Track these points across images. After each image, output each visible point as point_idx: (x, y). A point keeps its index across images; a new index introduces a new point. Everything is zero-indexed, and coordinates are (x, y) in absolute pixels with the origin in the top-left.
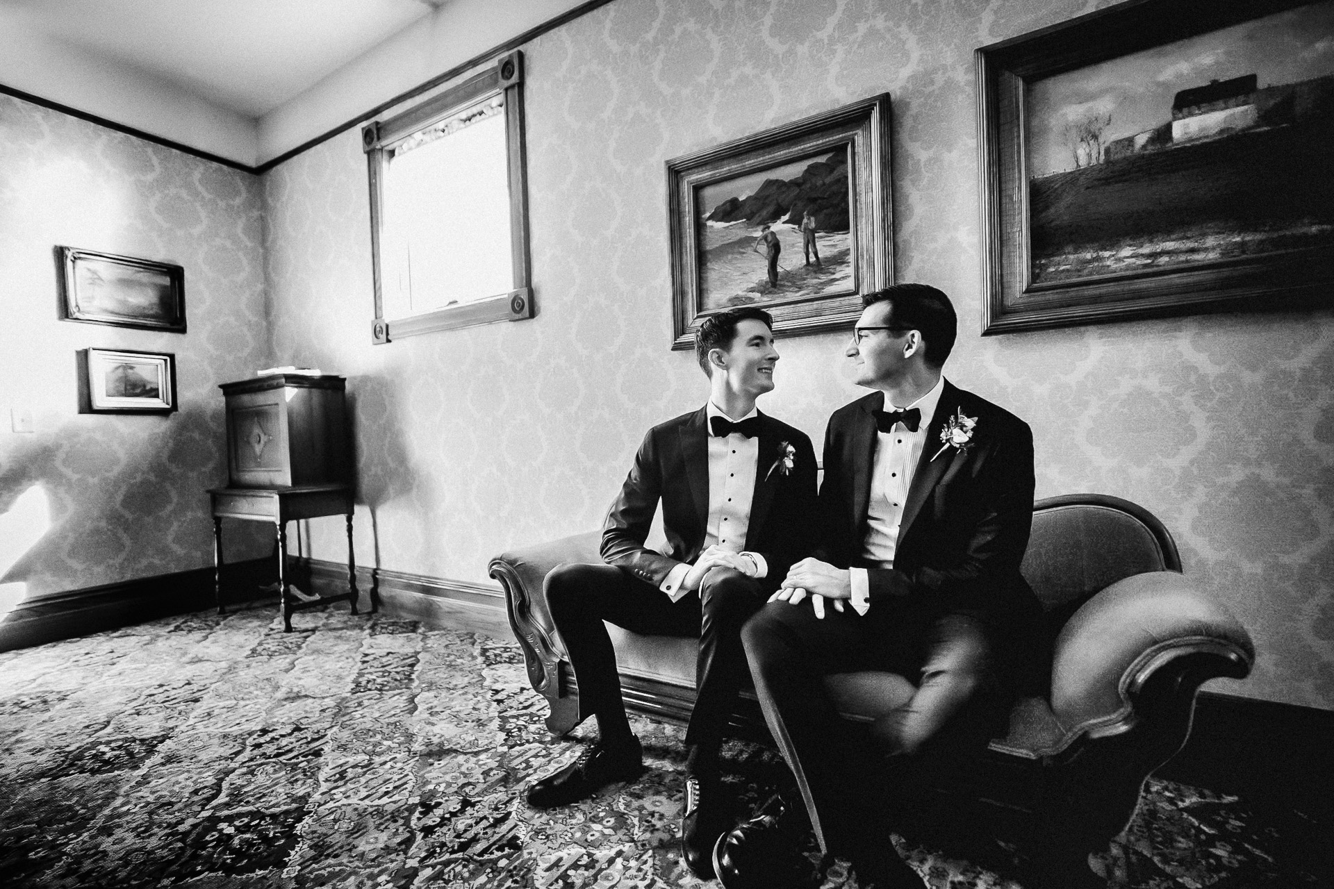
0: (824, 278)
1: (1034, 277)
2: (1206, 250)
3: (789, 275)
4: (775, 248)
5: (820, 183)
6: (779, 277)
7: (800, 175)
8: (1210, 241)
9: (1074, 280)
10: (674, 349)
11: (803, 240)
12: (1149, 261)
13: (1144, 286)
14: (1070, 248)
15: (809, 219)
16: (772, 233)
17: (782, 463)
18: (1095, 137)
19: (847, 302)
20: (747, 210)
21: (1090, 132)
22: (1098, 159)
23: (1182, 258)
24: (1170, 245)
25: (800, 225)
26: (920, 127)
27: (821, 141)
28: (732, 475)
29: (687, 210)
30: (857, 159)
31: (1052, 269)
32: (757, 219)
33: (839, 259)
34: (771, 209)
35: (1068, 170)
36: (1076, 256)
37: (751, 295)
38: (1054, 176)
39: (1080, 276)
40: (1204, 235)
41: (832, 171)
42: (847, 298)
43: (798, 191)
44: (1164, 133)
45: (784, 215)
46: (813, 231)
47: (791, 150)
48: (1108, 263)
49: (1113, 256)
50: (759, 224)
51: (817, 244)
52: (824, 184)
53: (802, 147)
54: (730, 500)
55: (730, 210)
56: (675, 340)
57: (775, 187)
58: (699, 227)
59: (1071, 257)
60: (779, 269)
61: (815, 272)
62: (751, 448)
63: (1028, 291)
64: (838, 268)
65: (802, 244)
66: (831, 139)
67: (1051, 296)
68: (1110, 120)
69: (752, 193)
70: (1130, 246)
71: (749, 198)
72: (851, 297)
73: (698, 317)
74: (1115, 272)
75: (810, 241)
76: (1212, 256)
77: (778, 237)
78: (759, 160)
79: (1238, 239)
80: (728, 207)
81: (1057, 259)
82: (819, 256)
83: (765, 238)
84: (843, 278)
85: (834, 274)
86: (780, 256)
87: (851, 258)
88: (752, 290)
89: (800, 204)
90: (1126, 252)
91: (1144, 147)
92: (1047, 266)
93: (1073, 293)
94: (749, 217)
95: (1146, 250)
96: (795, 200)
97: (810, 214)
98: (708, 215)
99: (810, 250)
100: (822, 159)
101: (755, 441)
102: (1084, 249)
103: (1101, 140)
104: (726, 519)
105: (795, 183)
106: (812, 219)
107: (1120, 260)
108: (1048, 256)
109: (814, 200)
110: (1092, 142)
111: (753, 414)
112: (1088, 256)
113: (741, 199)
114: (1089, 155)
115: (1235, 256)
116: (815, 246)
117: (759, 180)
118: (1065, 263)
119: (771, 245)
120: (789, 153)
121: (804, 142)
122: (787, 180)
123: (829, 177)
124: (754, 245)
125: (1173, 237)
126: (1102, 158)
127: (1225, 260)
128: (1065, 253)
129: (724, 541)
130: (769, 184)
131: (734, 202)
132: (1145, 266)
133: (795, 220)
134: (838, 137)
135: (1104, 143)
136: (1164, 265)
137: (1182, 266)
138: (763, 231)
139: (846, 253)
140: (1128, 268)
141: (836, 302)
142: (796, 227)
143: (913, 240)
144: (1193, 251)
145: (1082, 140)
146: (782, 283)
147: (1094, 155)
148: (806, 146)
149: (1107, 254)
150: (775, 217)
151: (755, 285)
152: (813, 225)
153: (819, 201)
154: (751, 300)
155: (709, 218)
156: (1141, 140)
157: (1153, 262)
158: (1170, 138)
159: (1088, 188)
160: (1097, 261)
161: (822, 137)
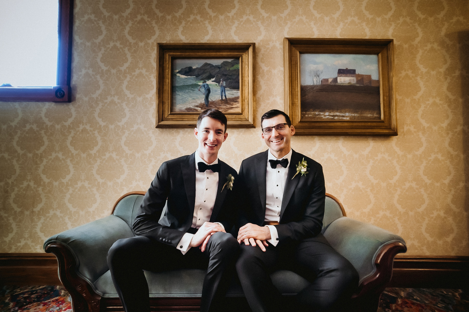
0: (229, 106)
1: (302, 118)
2: (346, 117)
3: (213, 103)
4: (208, 91)
5: (228, 69)
6: (209, 103)
7: (220, 64)
8: (347, 114)
9: (313, 120)
10: (157, 127)
11: (220, 90)
12: (333, 118)
13: (333, 125)
14: (311, 110)
15: (223, 82)
16: (207, 84)
17: (228, 184)
18: (318, 76)
19: (238, 117)
20: (196, 73)
21: (317, 74)
22: (319, 83)
23: (341, 118)
24: (338, 114)
25: (219, 84)
26: (265, 58)
27: (229, 53)
28: (207, 189)
29: (167, 66)
30: (243, 63)
31: (307, 116)
32: (200, 77)
33: (235, 100)
34: (207, 74)
35: (311, 85)
36: (313, 112)
37: (197, 108)
38: (307, 86)
39: (315, 119)
40: (346, 112)
41: (233, 66)
42: (238, 115)
43: (219, 70)
44: (335, 80)
45: (213, 78)
46: (225, 87)
47: (217, 53)
48: (322, 116)
49: (323, 114)
50: (202, 80)
51: (226, 92)
52: (229, 70)
53: (222, 53)
54: (205, 201)
55: (188, 71)
56: (158, 123)
57: (209, 66)
58: (173, 75)
59: (312, 113)
60: (209, 100)
61: (225, 103)
62: (215, 177)
63: (300, 122)
64: (234, 103)
65: (220, 91)
66: (233, 53)
67: (306, 124)
68: (322, 72)
69: (199, 67)
70: (328, 112)
71: (197, 68)
72: (239, 115)
73: (170, 114)
74: (324, 119)
75: (223, 91)
76: (348, 119)
77: (209, 86)
78: (203, 54)
79: (353, 115)
80: (187, 70)
81: (308, 112)
82: (227, 97)
83: (204, 86)
84: (236, 107)
85: (232, 105)
86: (210, 94)
87: (240, 100)
88: (197, 106)
89: (219, 75)
90: (327, 114)
91: (331, 82)
92: (305, 114)
93: (313, 124)
94: (197, 76)
95: (332, 114)
96: (217, 73)
97: (223, 80)
98: (177, 71)
99: (223, 94)
100: (230, 60)
101: (217, 174)
102: (316, 111)
103: (320, 77)
104: (201, 209)
105: (218, 67)
106: (224, 82)
107: (325, 116)
108: (306, 111)
109: (225, 75)
110: (317, 77)
111: (216, 162)
112: (317, 113)
113: (193, 68)
114: (317, 81)
115: (353, 120)
116: (225, 93)
117: (203, 62)
118: (310, 114)
119: (206, 89)
120: (216, 54)
121: (223, 52)
122: (214, 65)
123: (231, 68)
124: (199, 88)
125: (339, 111)
126: (320, 83)
127: (351, 120)
128: (310, 111)
129: (199, 219)
130: (206, 64)
131: (190, 69)
132: (332, 119)
133: (217, 81)
134: (236, 53)
135: (321, 78)
136: (336, 119)
137: (340, 120)
138: (203, 83)
139: (238, 98)
140: (328, 119)
141: (234, 116)
142: (218, 84)
143: (261, 98)
144: (343, 116)
145: (315, 76)
146: (211, 105)
147: (318, 82)
148: (223, 53)
149: (322, 113)
150: (209, 78)
151: (199, 105)
152: (224, 85)
153: (227, 76)
154: (196, 110)
155: (178, 72)
156: (330, 80)
157: (334, 118)
158: (337, 82)
159: (316, 92)
160: (319, 115)
161: (230, 52)
